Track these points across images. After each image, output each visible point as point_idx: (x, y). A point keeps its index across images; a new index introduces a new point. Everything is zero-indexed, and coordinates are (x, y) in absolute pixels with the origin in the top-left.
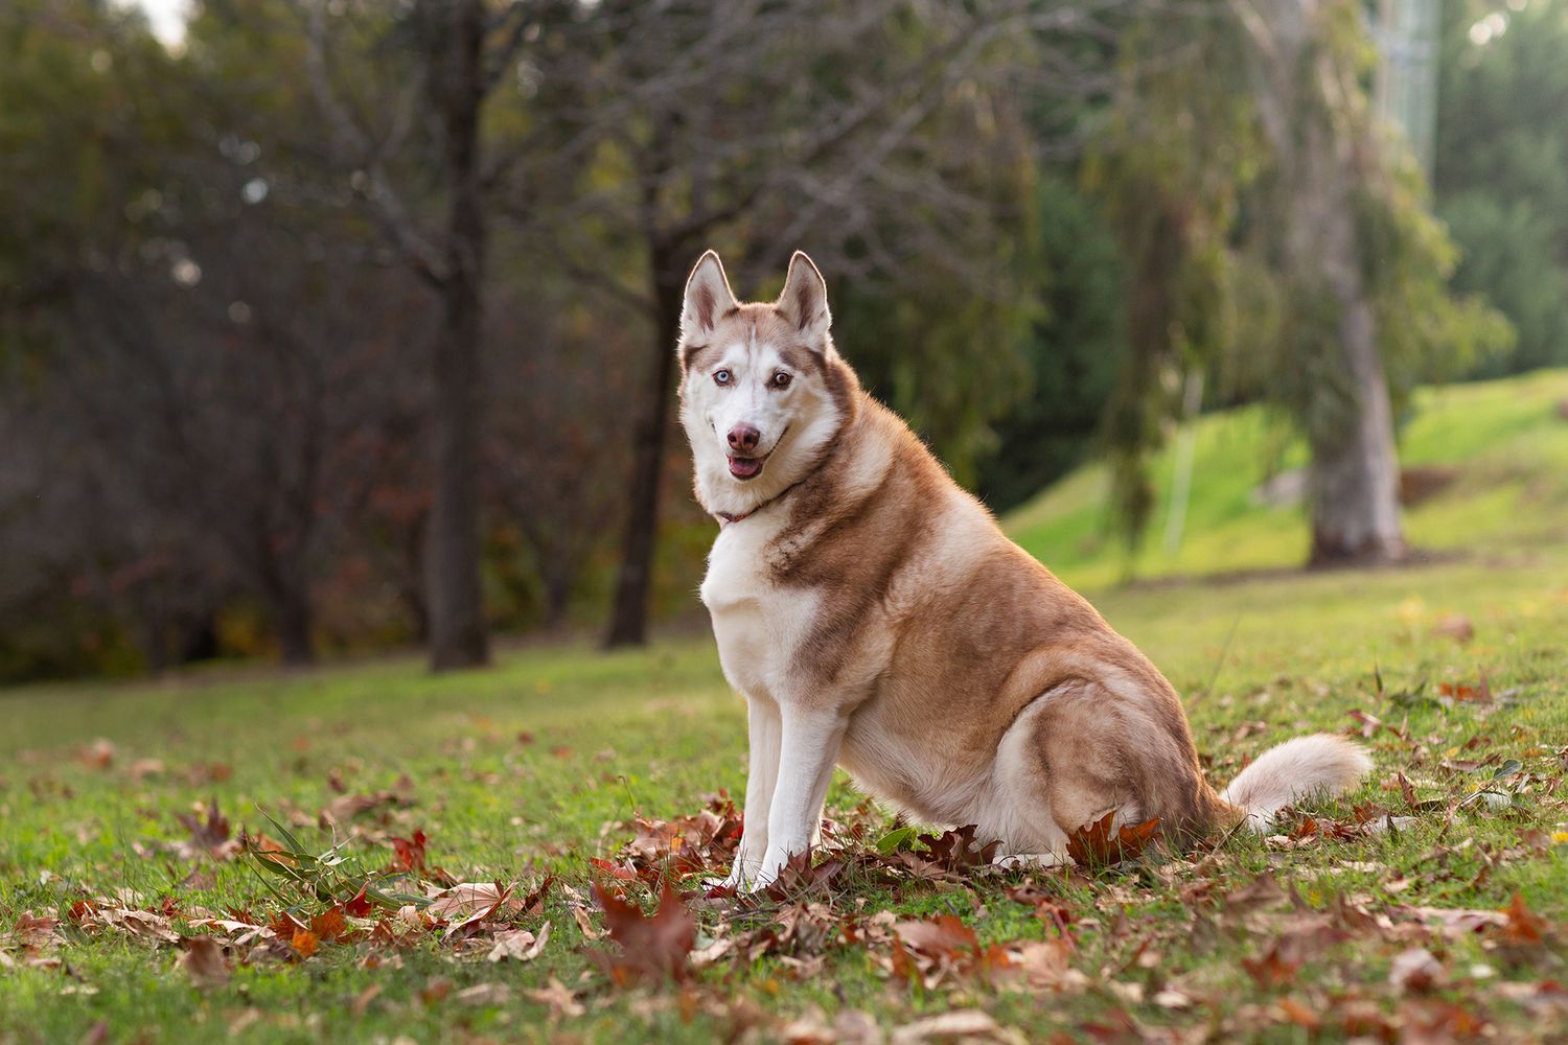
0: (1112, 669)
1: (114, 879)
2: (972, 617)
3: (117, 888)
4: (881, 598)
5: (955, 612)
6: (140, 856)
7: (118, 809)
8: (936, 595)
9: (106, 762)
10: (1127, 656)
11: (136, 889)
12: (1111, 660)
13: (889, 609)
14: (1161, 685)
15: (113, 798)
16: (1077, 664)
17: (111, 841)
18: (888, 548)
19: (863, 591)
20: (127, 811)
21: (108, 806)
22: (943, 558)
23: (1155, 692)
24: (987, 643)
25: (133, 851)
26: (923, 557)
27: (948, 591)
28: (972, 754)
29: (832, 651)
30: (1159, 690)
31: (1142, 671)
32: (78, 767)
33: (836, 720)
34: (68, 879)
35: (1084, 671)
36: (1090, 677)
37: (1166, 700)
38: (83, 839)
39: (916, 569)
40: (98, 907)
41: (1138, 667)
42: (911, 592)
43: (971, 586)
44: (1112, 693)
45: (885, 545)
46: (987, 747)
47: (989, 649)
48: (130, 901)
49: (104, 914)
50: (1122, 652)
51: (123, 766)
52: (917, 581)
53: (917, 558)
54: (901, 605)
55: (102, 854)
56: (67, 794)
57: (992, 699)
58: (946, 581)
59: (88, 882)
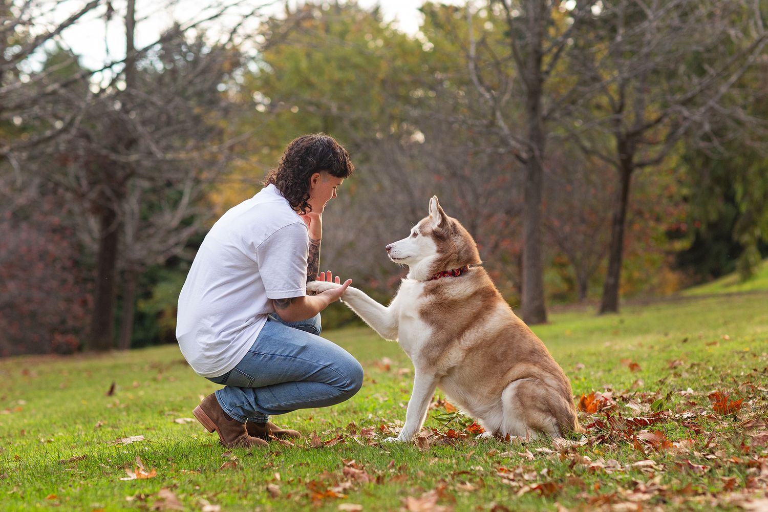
0: (548, 375)
1: (393, 416)
2: (497, 348)
3: (395, 420)
4: (459, 339)
5: (491, 345)
6: (402, 408)
7: (394, 389)
8: (484, 340)
9: (388, 368)
10: (556, 370)
11: (401, 420)
12: (549, 371)
13: (462, 343)
14: (566, 383)
15: (391, 384)
16: (536, 372)
17: (392, 402)
18: (465, 323)
19: (451, 335)
20: (397, 390)
21: (390, 387)
22: (487, 328)
23: (563, 385)
24: (502, 357)
25: (400, 407)
26: (479, 328)
27: (488, 339)
28: (491, 395)
29: (435, 354)
30: (565, 384)
31: (560, 377)
32: (377, 370)
33: (434, 379)
34: (378, 417)
35: (538, 375)
36: (539, 377)
37: (566, 388)
38: (381, 400)
39: (475, 331)
40: (388, 427)
41: (559, 375)
42: (473, 339)
43: (497, 337)
44: (546, 384)
45: (463, 322)
46: (497, 393)
47: (502, 359)
48: (399, 425)
49: (391, 429)
50: (554, 368)
51: (395, 370)
52: (475, 335)
53: (476, 327)
54: (468, 343)
55: (388, 407)
56: (374, 382)
57: (502, 376)
58: (488, 335)
59: (384, 417)
